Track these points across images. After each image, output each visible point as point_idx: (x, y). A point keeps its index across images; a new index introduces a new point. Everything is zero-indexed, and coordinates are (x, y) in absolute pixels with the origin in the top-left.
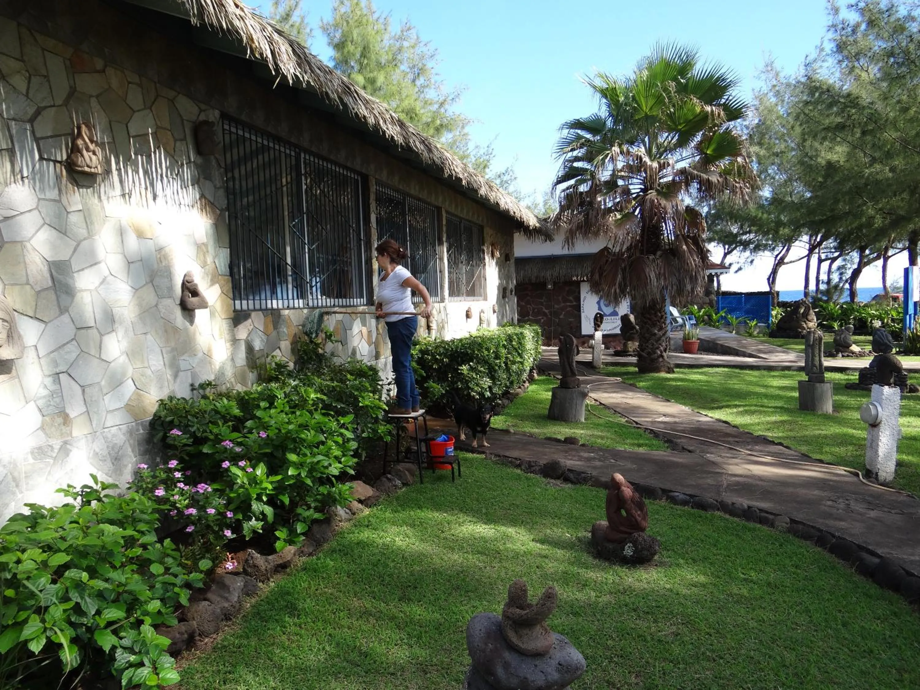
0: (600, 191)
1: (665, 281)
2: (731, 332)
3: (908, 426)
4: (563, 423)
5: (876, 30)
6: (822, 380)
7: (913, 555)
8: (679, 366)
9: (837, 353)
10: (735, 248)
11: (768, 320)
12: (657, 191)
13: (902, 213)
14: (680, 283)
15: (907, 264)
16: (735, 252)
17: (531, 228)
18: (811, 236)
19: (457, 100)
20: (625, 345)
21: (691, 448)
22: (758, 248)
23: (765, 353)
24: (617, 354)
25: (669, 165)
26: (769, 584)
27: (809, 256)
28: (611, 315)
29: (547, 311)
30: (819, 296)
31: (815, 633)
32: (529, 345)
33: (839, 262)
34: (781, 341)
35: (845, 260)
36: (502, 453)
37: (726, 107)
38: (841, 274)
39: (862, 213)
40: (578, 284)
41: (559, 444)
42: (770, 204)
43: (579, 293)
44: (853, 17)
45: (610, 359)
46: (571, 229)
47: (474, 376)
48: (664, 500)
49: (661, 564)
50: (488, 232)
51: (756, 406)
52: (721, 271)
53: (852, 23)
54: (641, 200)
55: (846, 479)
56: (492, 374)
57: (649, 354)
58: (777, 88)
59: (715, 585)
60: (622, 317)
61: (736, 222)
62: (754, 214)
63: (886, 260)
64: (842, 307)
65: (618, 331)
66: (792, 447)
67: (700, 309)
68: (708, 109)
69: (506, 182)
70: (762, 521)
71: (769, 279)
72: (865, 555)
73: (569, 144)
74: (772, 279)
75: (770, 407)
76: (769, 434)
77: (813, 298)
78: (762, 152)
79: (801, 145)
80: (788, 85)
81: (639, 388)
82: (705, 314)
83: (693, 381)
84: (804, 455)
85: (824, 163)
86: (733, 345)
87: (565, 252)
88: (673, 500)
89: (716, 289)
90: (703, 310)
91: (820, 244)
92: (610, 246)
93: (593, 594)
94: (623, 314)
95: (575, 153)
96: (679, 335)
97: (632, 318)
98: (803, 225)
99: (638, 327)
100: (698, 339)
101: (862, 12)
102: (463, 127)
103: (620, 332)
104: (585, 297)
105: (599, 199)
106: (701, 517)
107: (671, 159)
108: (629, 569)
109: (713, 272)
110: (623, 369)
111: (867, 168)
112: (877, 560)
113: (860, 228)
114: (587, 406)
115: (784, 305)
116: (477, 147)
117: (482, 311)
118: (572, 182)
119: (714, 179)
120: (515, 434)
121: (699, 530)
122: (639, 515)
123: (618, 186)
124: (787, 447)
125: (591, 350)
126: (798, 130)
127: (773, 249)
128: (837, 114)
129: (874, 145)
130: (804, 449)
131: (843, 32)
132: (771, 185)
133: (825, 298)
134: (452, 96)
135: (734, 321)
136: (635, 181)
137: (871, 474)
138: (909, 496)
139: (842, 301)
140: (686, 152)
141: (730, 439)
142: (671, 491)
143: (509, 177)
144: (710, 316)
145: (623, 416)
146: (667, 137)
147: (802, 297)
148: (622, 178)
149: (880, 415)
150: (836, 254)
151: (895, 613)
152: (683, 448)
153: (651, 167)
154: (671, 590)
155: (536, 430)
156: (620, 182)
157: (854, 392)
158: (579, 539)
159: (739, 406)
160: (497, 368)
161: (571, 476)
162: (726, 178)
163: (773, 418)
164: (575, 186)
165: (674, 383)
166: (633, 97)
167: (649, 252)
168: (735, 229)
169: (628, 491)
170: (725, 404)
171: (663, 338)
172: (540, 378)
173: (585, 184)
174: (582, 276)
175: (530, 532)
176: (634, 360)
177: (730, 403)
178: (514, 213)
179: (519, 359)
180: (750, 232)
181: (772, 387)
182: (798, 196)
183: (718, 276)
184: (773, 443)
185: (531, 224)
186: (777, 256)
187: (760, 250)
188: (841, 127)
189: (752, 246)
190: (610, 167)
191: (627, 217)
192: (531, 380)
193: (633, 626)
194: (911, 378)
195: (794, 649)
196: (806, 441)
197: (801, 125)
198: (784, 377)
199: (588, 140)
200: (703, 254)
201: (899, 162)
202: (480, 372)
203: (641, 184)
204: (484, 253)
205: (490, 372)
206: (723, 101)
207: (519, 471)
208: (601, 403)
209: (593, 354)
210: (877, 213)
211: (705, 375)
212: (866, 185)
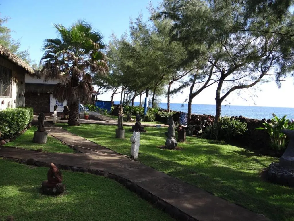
0: (58, 64)
1: (78, 96)
2: (99, 113)
3: (143, 142)
4: (38, 144)
5: (141, 31)
6: (122, 129)
7: (140, 181)
8: (82, 123)
9: (128, 120)
10: (102, 87)
11: (110, 110)
12: (77, 67)
13: (145, 82)
14: (83, 97)
15: (146, 97)
16: (102, 88)
17: (31, 73)
18: (123, 86)
19: (6, 21)
20: (65, 116)
21: (81, 151)
22: (108, 88)
23: (108, 120)
24: (62, 119)
25: (81, 59)
26: (100, 196)
27: (122, 92)
28: (61, 106)
29: (37, 103)
30: (124, 104)
31: (111, 210)
32: (28, 115)
33: (130, 94)
34: (113, 116)
35: (131, 94)
36: (10, 156)
37: (100, 44)
38: (130, 98)
39: (136, 81)
40: (49, 94)
41: (35, 152)
42: (112, 75)
43: (50, 97)
44: (136, 26)
45: (59, 121)
46: (47, 75)
47: (2, 127)
48: (70, 170)
49: (66, 193)
50: (14, 73)
51: (104, 137)
52: (97, 94)
53: (136, 28)
54: (72, 69)
55: (126, 159)
56: (10, 126)
57: (72, 119)
58: (115, 42)
59: (83, 198)
60: (64, 107)
61: (102, 79)
62: (108, 78)
63: (141, 95)
64: (130, 107)
65: (62, 111)
66: (112, 150)
67: (90, 105)
68: (94, 43)
69: (25, 55)
70: (101, 174)
71: (111, 98)
72: (128, 182)
73: (48, 46)
74: (112, 97)
75: (107, 137)
76: (106, 146)
77: (122, 104)
78: (111, 60)
79: (121, 59)
80: (118, 41)
81: (68, 131)
82: (92, 107)
83: (86, 129)
84: (115, 152)
85: (127, 65)
86: (99, 117)
87: (45, 83)
88: (74, 170)
89: (96, 99)
90: (91, 106)
91: (125, 89)
92: (61, 83)
93: (39, 208)
94: (65, 106)
95: (50, 50)
96: (83, 113)
97: (68, 107)
98: (121, 83)
99: (69, 110)
100: (89, 115)
101: (138, 25)
102: (8, 32)
103: (63, 112)
104: (52, 99)
105: (57, 67)
106: (81, 175)
107: (82, 57)
108: (54, 197)
109: (95, 94)
110: (63, 124)
111: (137, 69)
112: (130, 183)
113: (135, 85)
114: (48, 137)
115: (115, 105)
116: (13, 40)
117: (9, 102)
118: (48, 59)
119: (95, 66)
120: (17, 149)
121: (81, 179)
122: (59, 177)
123: (64, 63)
124: (111, 150)
125: (52, 117)
126: (120, 55)
127: (113, 89)
128: (130, 53)
129: (139, 63)
130: (115, 150)
131: (133, 30)
132: (113, 70)
133: (126, 104)
134: (4, 20)
135: (100, 110)
136: (70, 62)
137: (132, 157)
138: (141, 163)
139: (130, 105)
140: (87, 56)
141: (94, 148)
142: (73, 167)
143: (26, 54)
144: (93, 108)
145: (60, 141)
146: (82, 50)
147: (120, 103)
148: (66, 60)
149: (135, 140)
150: (129, 92)
151: (134, 199)
152: (79, 151)
153: (75, 59)
154: (68, 202)
155: (27, 147)
156: (66, 62)
157: (131, 132)
158: (37, 188)
159: (99, 137)
160: (12, 124)
161: (38, 164)
162: (99, 66)
163: (108, 141)
164: (49, 61)
165: (80, 129)
166: (71, 35)
167: (74, 86)
168: (102, 81)
169: (55, 169)
170: (94, 136)
171: (77, 114)
172: (32, 127)
173: (53, 61)
174: (51, 92)
175: (17, 187)
176: (67, 121)
177: (96, 136)
178: (24, 67)
179: (22, 120)
180: (106, 83)
181: (109, 130)
182: (120, 74)
183: (97, 96)
184: (107, 149)
185: (31, 72)
186: (114, 91)
187: (109, 88)
188: (131, 56)
189: (107, 87)
190: (62, 56)
191: (67, 74)
192: (28, 128)
193: (52, 219)
194: (145, 128)
195: (104, 217)
196: (116, 148)
197: (121, 54)
198: (113, 127)
199: (55, 46)
200: (91, 89)
201: (145, 69)
202: (5, 125)
203: (72, 63)
204: (11, 80)
205: (9, 125)
206: (99, 42)
207: (17, 163)
208: (53, 136)
209: (53, 118)
210: (139, 82)
211: (90, 127)
212: (137, 74)
